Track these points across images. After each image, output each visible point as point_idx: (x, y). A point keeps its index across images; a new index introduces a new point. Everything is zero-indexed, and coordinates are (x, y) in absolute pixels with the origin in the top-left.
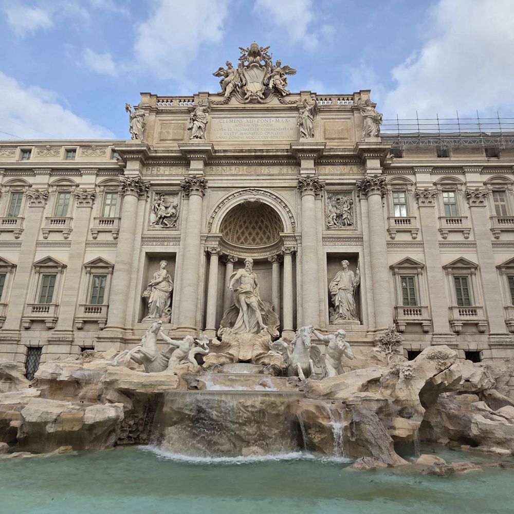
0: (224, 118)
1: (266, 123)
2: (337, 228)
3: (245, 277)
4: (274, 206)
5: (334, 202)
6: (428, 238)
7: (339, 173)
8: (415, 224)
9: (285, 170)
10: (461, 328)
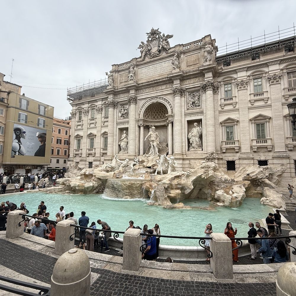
0: (143, 68)
1: (160, 65)
2: (192, 109)
3: (152, 135)
4: (164, 103)
5: (192, 96)
6: (242, 106)
7: (193, 82)
8: (235, 100)
9: (168, 86)
10: (256, 150)
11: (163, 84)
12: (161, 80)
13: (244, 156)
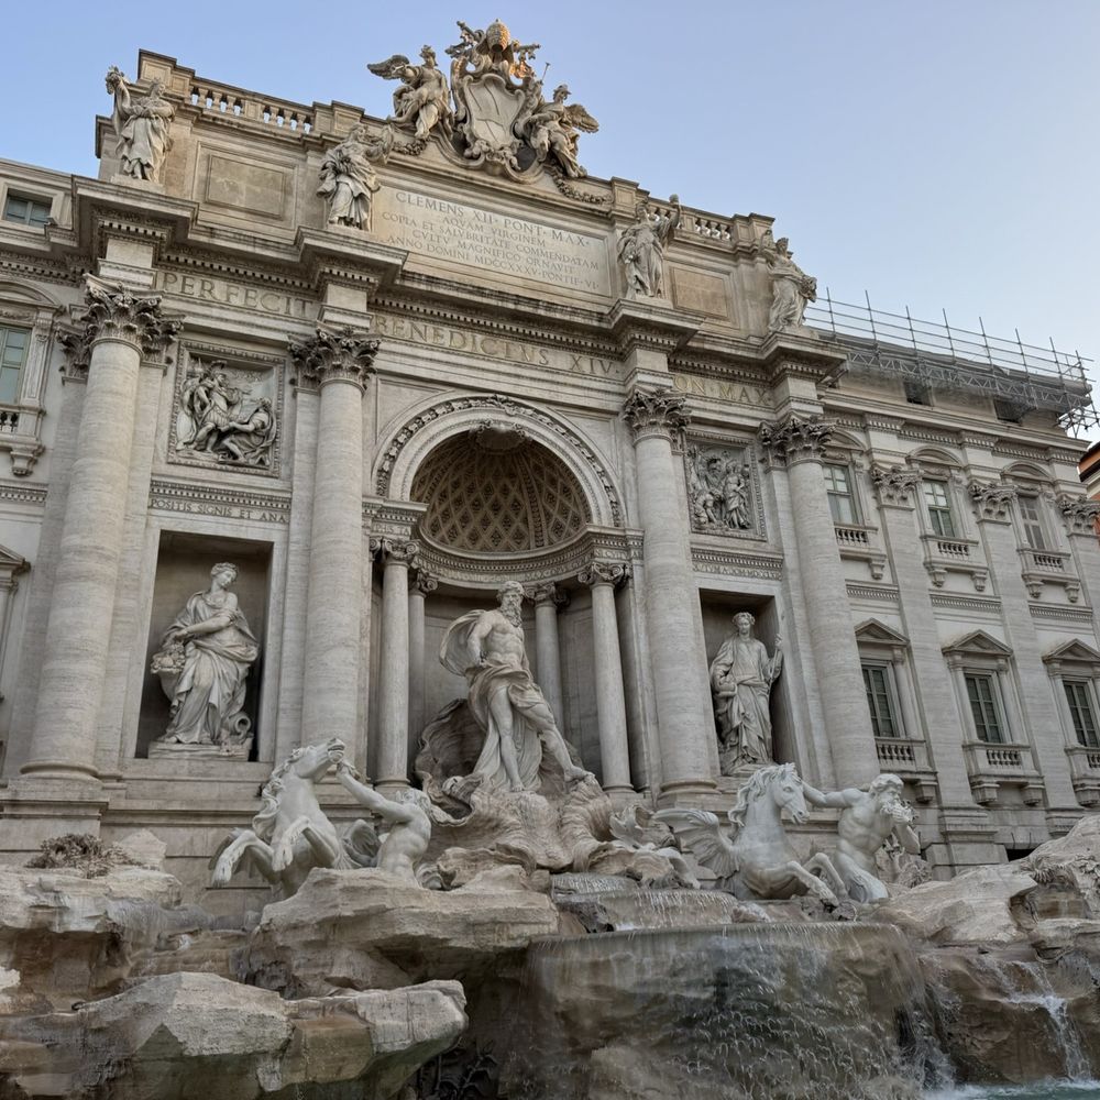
0: (409, 190)
1: (528, 234)
2: (719, 532)
3: (504, 632)
4: (563, 452)
5: (701, 467)
6: (908, 581)
7: (717, 395)
8: (876, 544)
9: (585, 365)
10: (993, 795)
11: (557, 345)
12: (558, 316)
13: (959, 821)
